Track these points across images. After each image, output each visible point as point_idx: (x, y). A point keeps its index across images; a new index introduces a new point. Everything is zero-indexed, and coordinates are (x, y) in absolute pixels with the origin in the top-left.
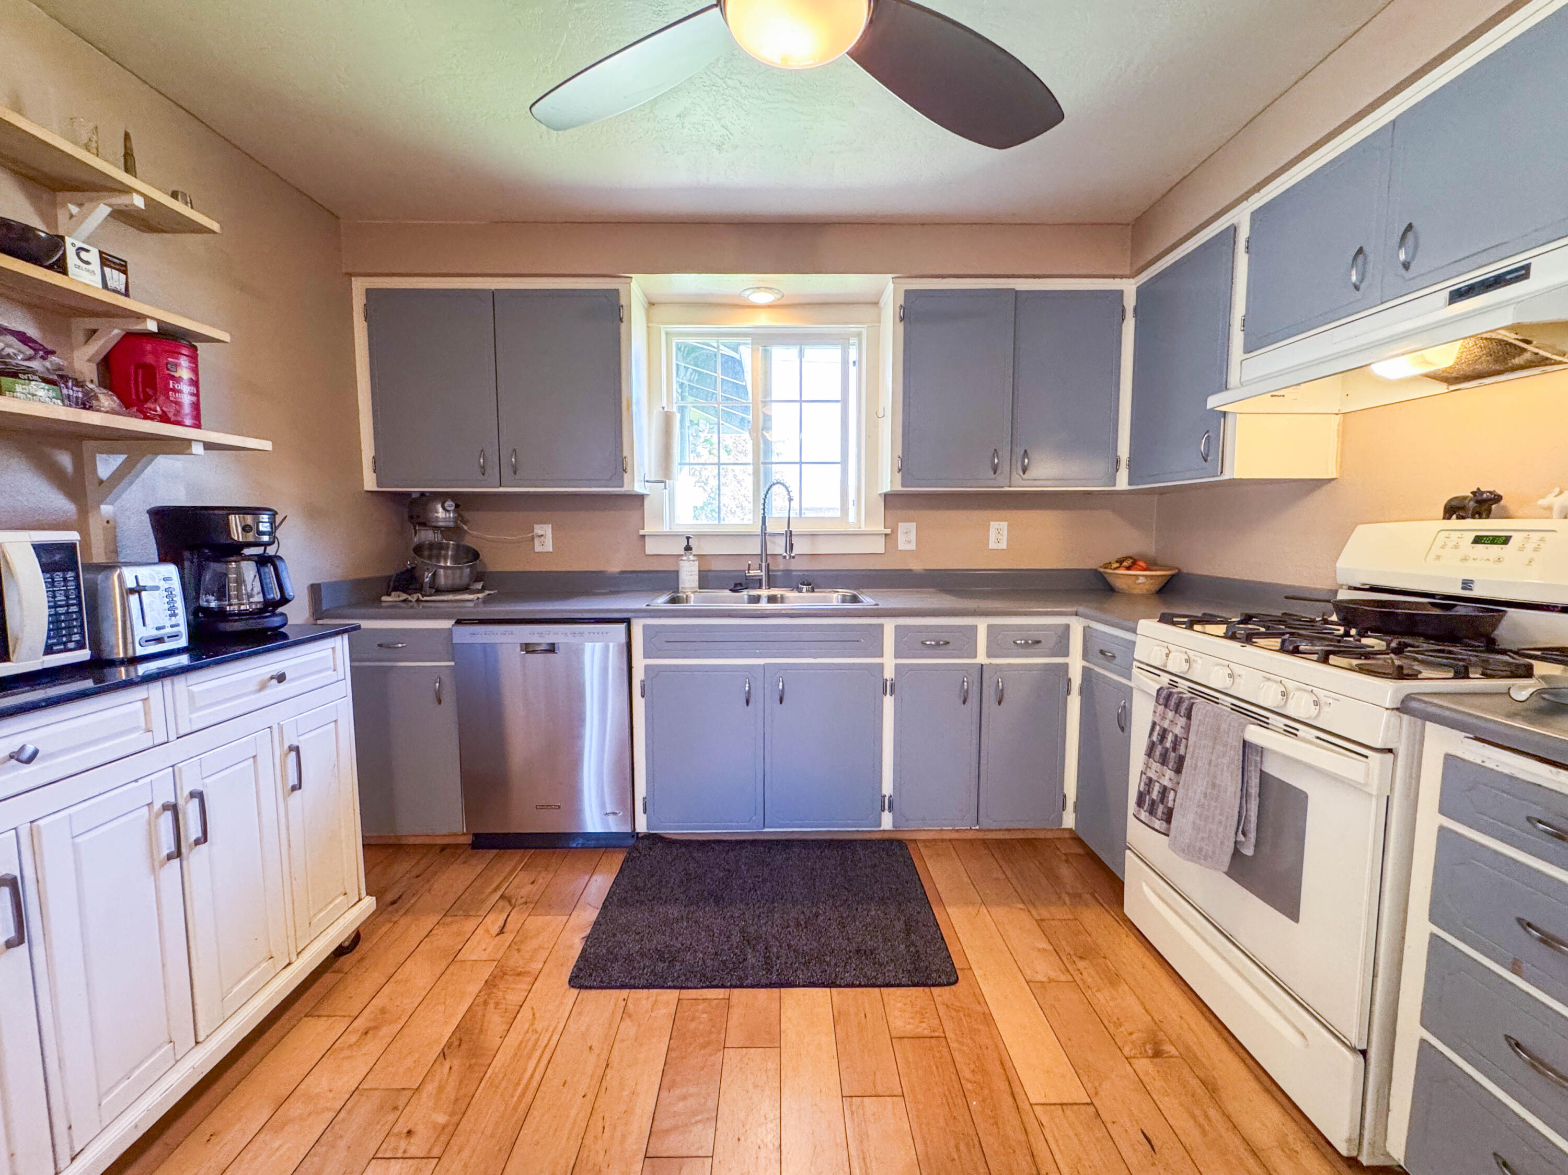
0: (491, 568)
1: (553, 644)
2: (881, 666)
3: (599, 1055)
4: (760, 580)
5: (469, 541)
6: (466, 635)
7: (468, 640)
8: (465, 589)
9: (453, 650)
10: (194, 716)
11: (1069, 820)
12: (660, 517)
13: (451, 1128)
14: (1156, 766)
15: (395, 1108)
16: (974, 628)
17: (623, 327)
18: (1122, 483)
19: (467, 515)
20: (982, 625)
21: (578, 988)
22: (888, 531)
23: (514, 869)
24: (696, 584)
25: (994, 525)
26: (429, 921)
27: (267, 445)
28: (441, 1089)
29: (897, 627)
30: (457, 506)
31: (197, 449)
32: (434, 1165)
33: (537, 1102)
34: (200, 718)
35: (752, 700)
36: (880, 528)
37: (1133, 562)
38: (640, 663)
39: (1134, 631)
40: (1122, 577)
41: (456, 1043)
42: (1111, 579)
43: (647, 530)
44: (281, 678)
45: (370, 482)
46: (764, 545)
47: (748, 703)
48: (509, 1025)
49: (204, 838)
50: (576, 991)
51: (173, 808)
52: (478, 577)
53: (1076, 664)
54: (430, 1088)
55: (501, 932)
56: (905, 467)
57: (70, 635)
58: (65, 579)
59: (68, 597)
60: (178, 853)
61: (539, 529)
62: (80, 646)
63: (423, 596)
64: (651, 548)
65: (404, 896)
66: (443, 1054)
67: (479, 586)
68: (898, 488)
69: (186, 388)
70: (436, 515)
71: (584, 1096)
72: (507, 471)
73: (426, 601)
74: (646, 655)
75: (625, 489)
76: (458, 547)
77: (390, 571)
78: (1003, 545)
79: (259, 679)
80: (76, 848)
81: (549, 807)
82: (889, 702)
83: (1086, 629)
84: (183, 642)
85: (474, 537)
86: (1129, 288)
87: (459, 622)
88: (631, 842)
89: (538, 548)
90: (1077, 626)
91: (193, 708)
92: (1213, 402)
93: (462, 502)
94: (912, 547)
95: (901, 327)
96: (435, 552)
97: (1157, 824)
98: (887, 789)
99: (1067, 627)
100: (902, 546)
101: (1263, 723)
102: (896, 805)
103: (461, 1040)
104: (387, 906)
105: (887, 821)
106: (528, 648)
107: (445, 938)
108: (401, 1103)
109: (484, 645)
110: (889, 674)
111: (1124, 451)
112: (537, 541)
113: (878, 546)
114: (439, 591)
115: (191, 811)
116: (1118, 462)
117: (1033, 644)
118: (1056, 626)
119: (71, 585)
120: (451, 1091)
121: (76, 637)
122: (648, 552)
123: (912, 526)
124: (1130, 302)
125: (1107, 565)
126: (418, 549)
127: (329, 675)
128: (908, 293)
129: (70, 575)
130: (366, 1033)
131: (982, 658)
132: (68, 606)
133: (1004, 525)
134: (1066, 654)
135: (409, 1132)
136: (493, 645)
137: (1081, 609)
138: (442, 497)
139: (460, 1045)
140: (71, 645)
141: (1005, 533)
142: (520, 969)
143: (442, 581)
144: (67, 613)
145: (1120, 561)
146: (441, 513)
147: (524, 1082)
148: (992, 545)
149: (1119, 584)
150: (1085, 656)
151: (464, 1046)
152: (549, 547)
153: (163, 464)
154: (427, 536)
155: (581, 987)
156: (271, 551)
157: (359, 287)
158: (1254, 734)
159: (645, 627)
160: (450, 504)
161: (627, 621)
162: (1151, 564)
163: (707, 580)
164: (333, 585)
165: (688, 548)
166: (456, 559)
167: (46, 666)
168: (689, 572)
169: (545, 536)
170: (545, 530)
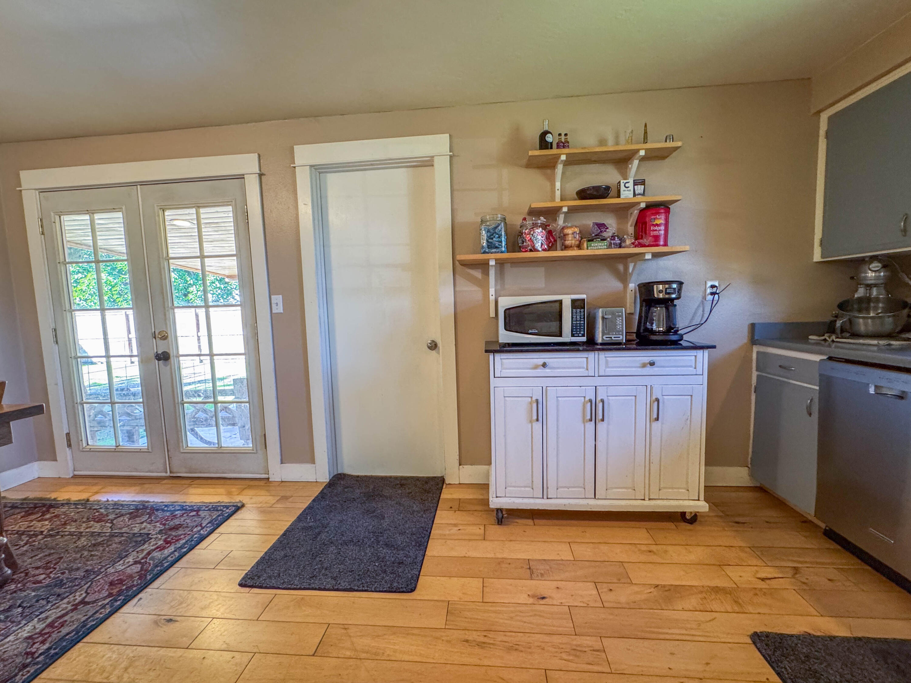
1: (904, 392)
3: (705, 671)
6: (827, 369)
7: (834, 374)
9: (821, 379)
10: (608, 369)
13: (620, 606)
15: (619, 580)
21: (753, 641)
23: (833, 564)
26: (738, 542)
28: (637, 593)
32: (600, 606)
33: (653, 642)
34: (609, 371)
41: (667, 589)
44: (652, 364)
45: (817, 256)
48: (694, 609)
49: (603, 420)
50: (749, 641)
51: (591, 402)
54: (636, 588)
55: (763, 579)
57: (580, 331)
58: (580, 312)
59: (580, 318)
60: (592, 421)
62: (583, 336)
63: (837, 338)
65: (746, 524)
66: (657, 586)
70: (863, 275)
71: (670, 668)
73: (837, 342)
79: (642, 362)
80: (558, 401)
87: (830, 359)
91: (607, 366)
96: (864, 305)
103: (670, 590)
104: (731, 522)
106: (879, 389)
107: (733, 555)
108: (623, 580)
115: (600, 406)
119: (582, 313)
120: (638, 597)
121: (582, 332)
129: (582, 310)
130: (650, 552)
132: (580, 321)
135: (611, 590)
138: (870, 260)
139: (666, 591)
140: (580, 335)
142: (740, 601)
143: (859, 328)
144: (580, 324)
146: (870, 274)
147: (660, 630)
151: (666, 593)
154: (861, 292)
155: (754, 643)
157: (825, 117)
160: (877, 265)
167: (572, 341)
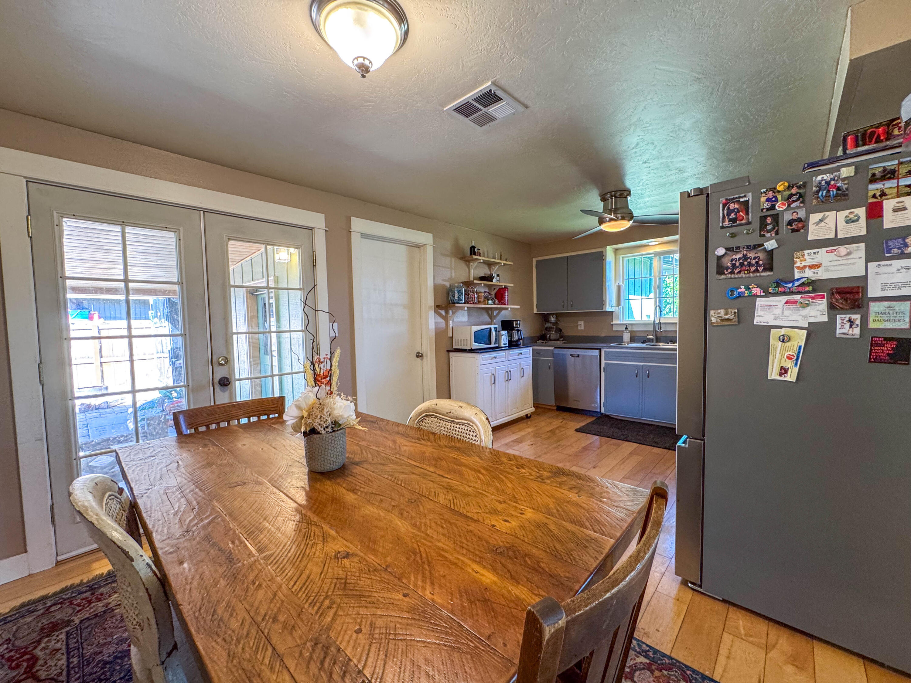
0: (565, 335)
1: (579, 354)
4: (653, 340)
5: (560, 327)
6: (557, 351)
7: (558, 352)
8: (558, 340)
9: (553, 355)
10: (510, 357)
12: (618, 318)
17: (604, 261)
19: (560, 318)
23: (566, 415)
24: (629, 340)
27: (518, 307)
30: (556, 317)
31: (509, 309)
35: (638, 376)
38: (603, 362)
43: (614, 322)
44: (521, 354)
45: (535, 311)
46: (654, 327)
47: (637, 376)
49: (510, 380)
51: (507, 372)
52: (561, 337)
55: (561, 422)
60: (507, 380)
61: (580, 323)
64: (615, 328)
67: (562, 339)
69: (506, 297)
72: (570, 307)
73: (548, 342)
74: (605, 360)
75: (604, 310)
76: (556, 328)
77: (539, 335)
79: (518, 353)
81: (576, 401)
84: (507, 345)
85: (561, 325)
87: (555, 348)
88: (599, 415)
89: (579, 328)
93: (558, 315)
96: (550, 329)
104: (537, 411)
106: (572, 355)
107: (549, 421)
109: (562, 354)
112: (579, 326)
114: (551, 340)
115: (509, 373)
122: (613, 330)
126: (546, 329)
127: (528, 355)
136: (565, 354)
138: (553, 314)
140: (496, 343)
142: (564, 427)
143: (552, 338)
146: (552, 319)
152: (583, 328)
153: (503, 312)
154: (548, 325)
156: (519, 329)
157: (535, 260)
159: (605, 351)
160: (555, 316)
161: (600, 350)
163: (632, 340)
164: (527, 337)
165: (626, 328)
166: (555, 332)
168: (626, 337)
169: (581, 325)
170: (582, 323)
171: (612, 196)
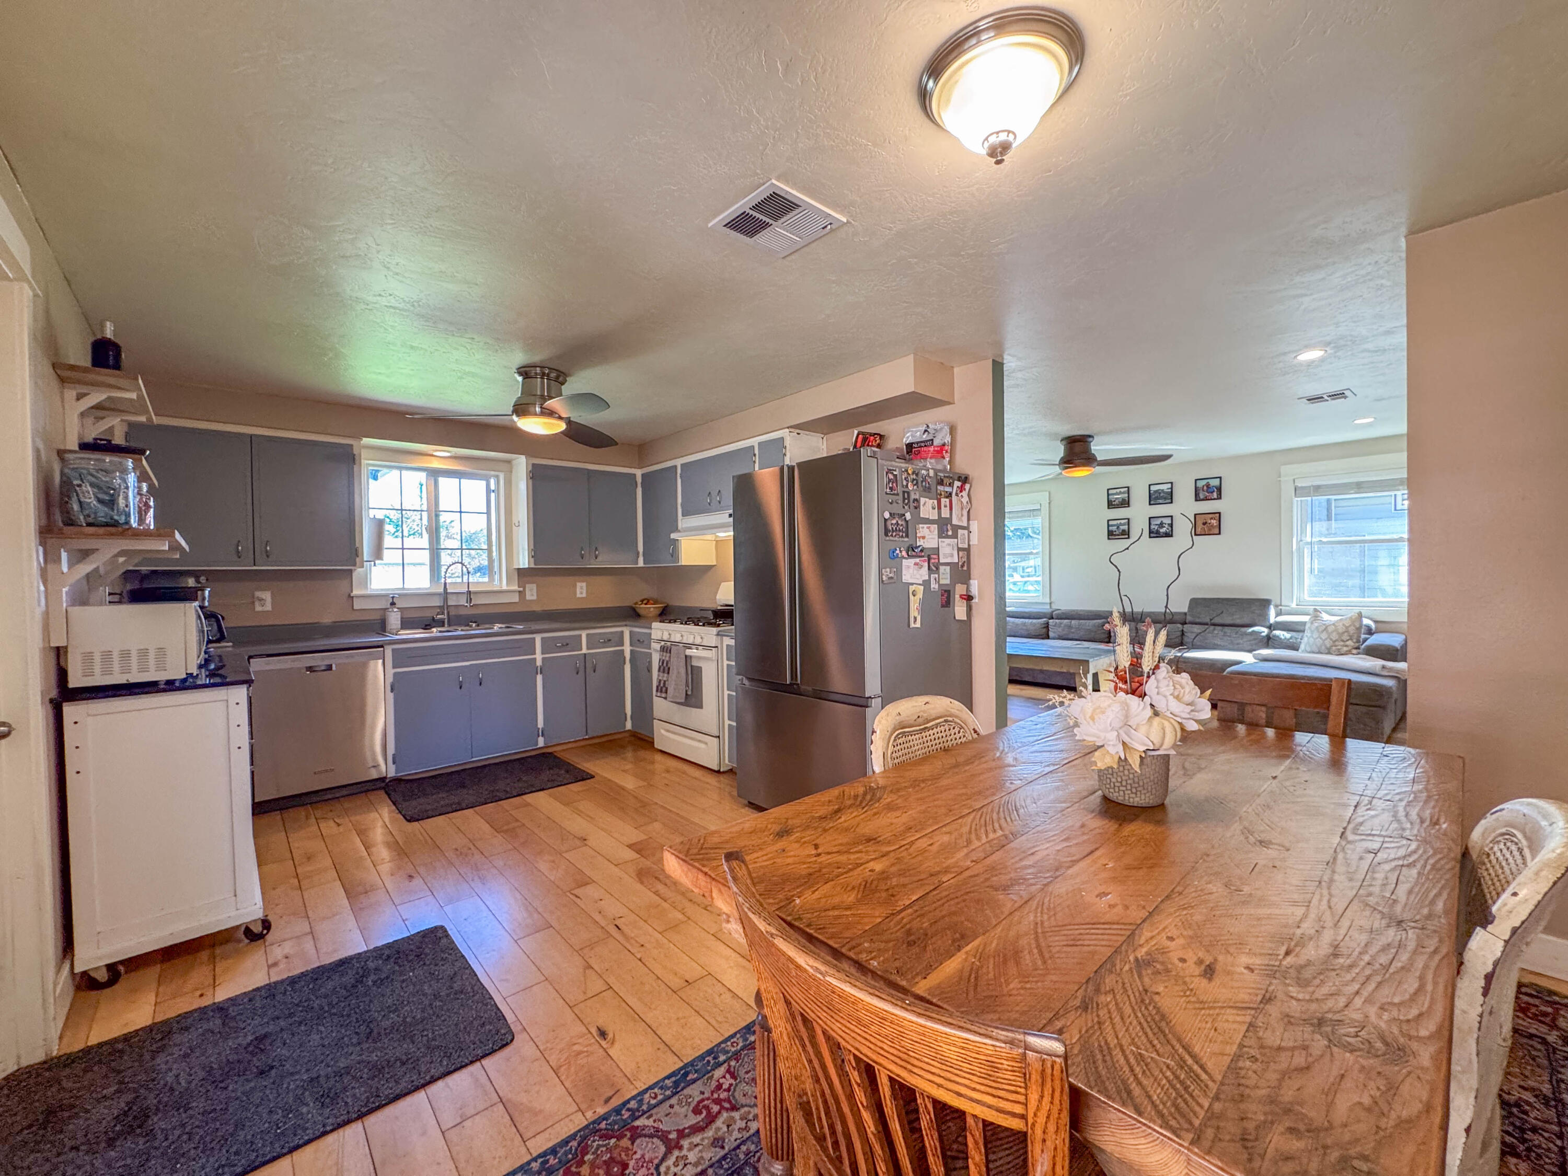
1: (329, 665)
2: (535, 659)
4: (443, 622)
7: (264, 668)
11: (629, 726)
12: (366, 584)
14: (661, 674)
16: (580, 636)
17: (356, 468)
18: (641, 563)
20: (584, 634)
22: (521, 589)
24: (401, 626)
25: (579, 584)
29: (542, 639)
36: (516, 588)
37: (647, 601)
38: (390, 672)
39: (651, 628)
40: (643, 608)
42: (638, 610)
43: (356, 593)
46: (446, 600)
53: (627, 649)
56: (536, 553)
61: (259, 595)
64: (359, 605)
68: (532, 566)
72: (261, 556)
74: (395, 667)
78: (584, 595)
81: (325, 771)
82: (539, 678)
83: (631, 632)
86: (639, 473)
87: (251, 657)
89: (258, 608)
90: (627, 632)
92: (673, 536)
94: (535, 598)
95: (530, 482)
97: (664, 695)
98: (540, 724)
99: (622, 632)
100: (528, 597)
101: (690, 648)
102: (545, 733)
105: (541, 742)
106: (312, 669)
110: (539, 663)
111: (641, 549)
112: (257, 603)
113: (515, 598)
116: (638, 553)
117: (608, 642)
118: (616, 632)
122: (355, 607)
123: (534, 586)
124: (639, 480)
125: (636, 603)
128: (533, 465)
131: (584, 650)
133: (584, 584)
134: (623, 645)
137: (628, 623)
141: (585, 588)
145: (642, 601)
148: (578, 595)
149: (641, 612)
150: (631, 645)
152: (268, 607)
158: (688, 652)
159: (394, 650)
161: (382, 647)
162: (656, 602)
165: (392, 604)
168: (394, 619)
169: (265, 601)
170: (267, 596)
171: (543, 374)
